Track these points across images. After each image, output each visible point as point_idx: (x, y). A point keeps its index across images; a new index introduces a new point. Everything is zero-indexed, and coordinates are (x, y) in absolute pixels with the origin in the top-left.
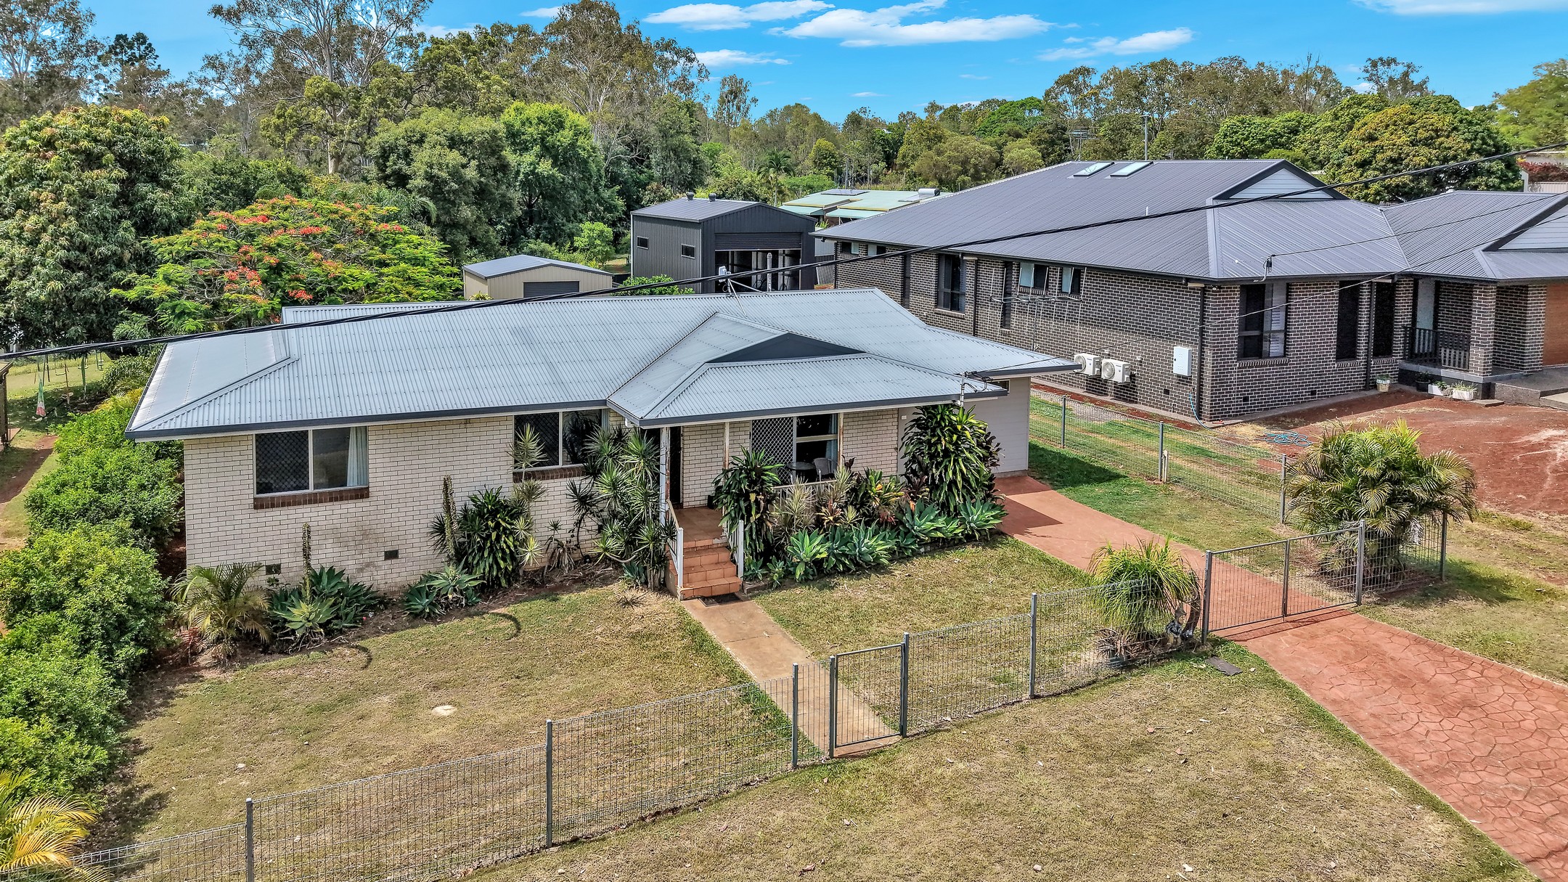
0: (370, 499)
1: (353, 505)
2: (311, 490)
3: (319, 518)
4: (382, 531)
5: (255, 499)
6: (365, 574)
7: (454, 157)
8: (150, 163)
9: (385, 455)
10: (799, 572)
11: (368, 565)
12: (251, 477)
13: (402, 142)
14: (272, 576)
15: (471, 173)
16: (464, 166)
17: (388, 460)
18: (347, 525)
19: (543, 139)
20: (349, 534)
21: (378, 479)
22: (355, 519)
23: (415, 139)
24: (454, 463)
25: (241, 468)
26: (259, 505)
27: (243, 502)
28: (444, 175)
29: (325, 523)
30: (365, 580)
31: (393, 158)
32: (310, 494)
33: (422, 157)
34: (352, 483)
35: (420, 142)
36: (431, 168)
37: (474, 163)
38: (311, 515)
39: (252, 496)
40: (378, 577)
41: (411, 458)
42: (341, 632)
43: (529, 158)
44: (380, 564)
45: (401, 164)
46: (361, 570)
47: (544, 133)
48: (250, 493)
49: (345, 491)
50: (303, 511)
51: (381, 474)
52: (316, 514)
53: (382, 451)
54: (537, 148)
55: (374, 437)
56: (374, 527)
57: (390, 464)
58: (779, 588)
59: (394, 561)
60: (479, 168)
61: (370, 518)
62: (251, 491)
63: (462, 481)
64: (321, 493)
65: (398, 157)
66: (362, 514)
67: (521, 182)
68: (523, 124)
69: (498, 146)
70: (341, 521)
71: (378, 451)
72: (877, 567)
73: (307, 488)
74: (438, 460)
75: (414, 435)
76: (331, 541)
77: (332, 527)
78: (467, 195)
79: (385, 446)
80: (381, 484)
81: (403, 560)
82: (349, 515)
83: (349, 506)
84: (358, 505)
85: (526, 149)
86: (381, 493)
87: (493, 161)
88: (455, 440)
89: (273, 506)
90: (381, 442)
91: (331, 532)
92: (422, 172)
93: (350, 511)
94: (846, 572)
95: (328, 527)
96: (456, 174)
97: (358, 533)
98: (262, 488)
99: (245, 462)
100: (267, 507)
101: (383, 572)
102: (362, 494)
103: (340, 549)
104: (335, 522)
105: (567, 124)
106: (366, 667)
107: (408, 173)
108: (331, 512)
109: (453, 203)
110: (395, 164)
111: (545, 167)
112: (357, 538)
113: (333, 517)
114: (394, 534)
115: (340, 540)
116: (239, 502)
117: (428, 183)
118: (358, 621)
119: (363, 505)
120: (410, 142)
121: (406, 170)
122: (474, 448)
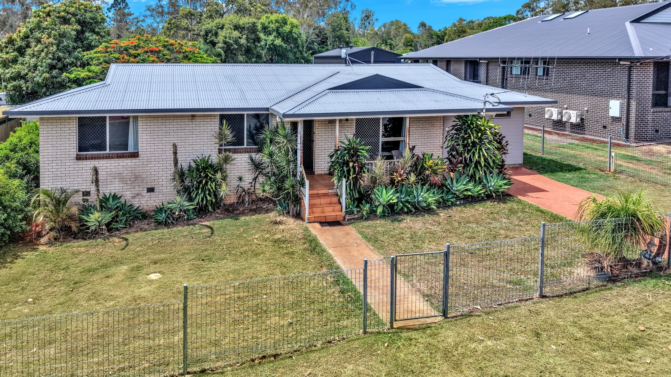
0: (139, 158)
1: (130, 161)
2: (108, 151)
3: (111, 167)
4: (146, 176)
5: (77, 155)
6: (136, 200)
7: (236, 34)
8: (91, 24)
9: (148, 135)
10: (380, 210)
11: (138, 195)
12: (75, 142)
13: (214, 28)
14: (85, 197)
15: (243, 41)
16: (240, 38)
17: (149, 137)
18: (127, 172)
19: (277, 30)
20: (127, 177)
21: (144, 148)
22: (131, 169)
23: (220, 27)
24: (185, 141)
25: (69, 137)
26: (79, 158)
27: (71, 156)
28: (231, 41)
29: (115, 170)
30: (136, 203)
31: (210, 35)
32: (107, 154)
33: (222, 34)
34: (131, 149)
35: (222, 28)
36: (226, 39)
37: (244, 36)
38: (107, 165)
39: (75, 153)
40: (143, 202)
41: (162, 137)
42: (117, 229)
43: (271, 37)
44: (144, 194)
45: (213, 38)
46: (134, 197)
47: (278, 27)
48: (74, 151)
49: (126, 153)
50: (103, 162)
51: (145, 145)
52: (109, 165)
53: (146, 132)
54: (275, 34)
55: (142, 124)
56: (141, 174)
57: (150, 140)
58: (367, 219)
59: (152, 193)
60: (247, 39)
61: (139, 169)
62: (75, 150)
63: (190, 151)
64: (113, 154)
65: (212, 35)
66: (135, 166)
67: (268, 48)
68: (269, 23)
69: (255, 29)
70: (123, 169)
71: (144, 132)
72: (428, 210)
73: (105, 150)
74: (176, 139)
75: (163, 124)
76: (118, 180)
77: (118, 172)
78: (241, 51)
79: (148, 129)
80: (145, 150)
81: (157, 193)
82: (127, 167)
83: (128, 161)
84: (133, 161)
85: (270, 34)
86: (145, 155)
87: (253, 36)
88: (186, 128)
89: (86, 159)
90: (146, 127)
91: (117, 175)
92: (221, 41)
93: (128, 164)
94: (409, 212)
95: (116, 172)
96: (236, 42)
97: (132, 177)
98: (81, 149)
99: (72, 134)
100: (83, 159)
101: (146, 199)
102: (135, 155)
103: (123, 185)
104: (120, 169)
105: (288, 23)
106: (123, 249)
107: (216, 42)
108: (118, 164)
109: (235, 54)
110: (211, 38)
111: (278, 42)
112: (132, 179)
113: (119, 167)
114: (152, 178)
115: (122, 180)
116: (68, 156)
117: (224, 45)
118: (129, 225)
119: (135, 161)
120: (218, 28)
121: (216, 40)
122: (197, 133)
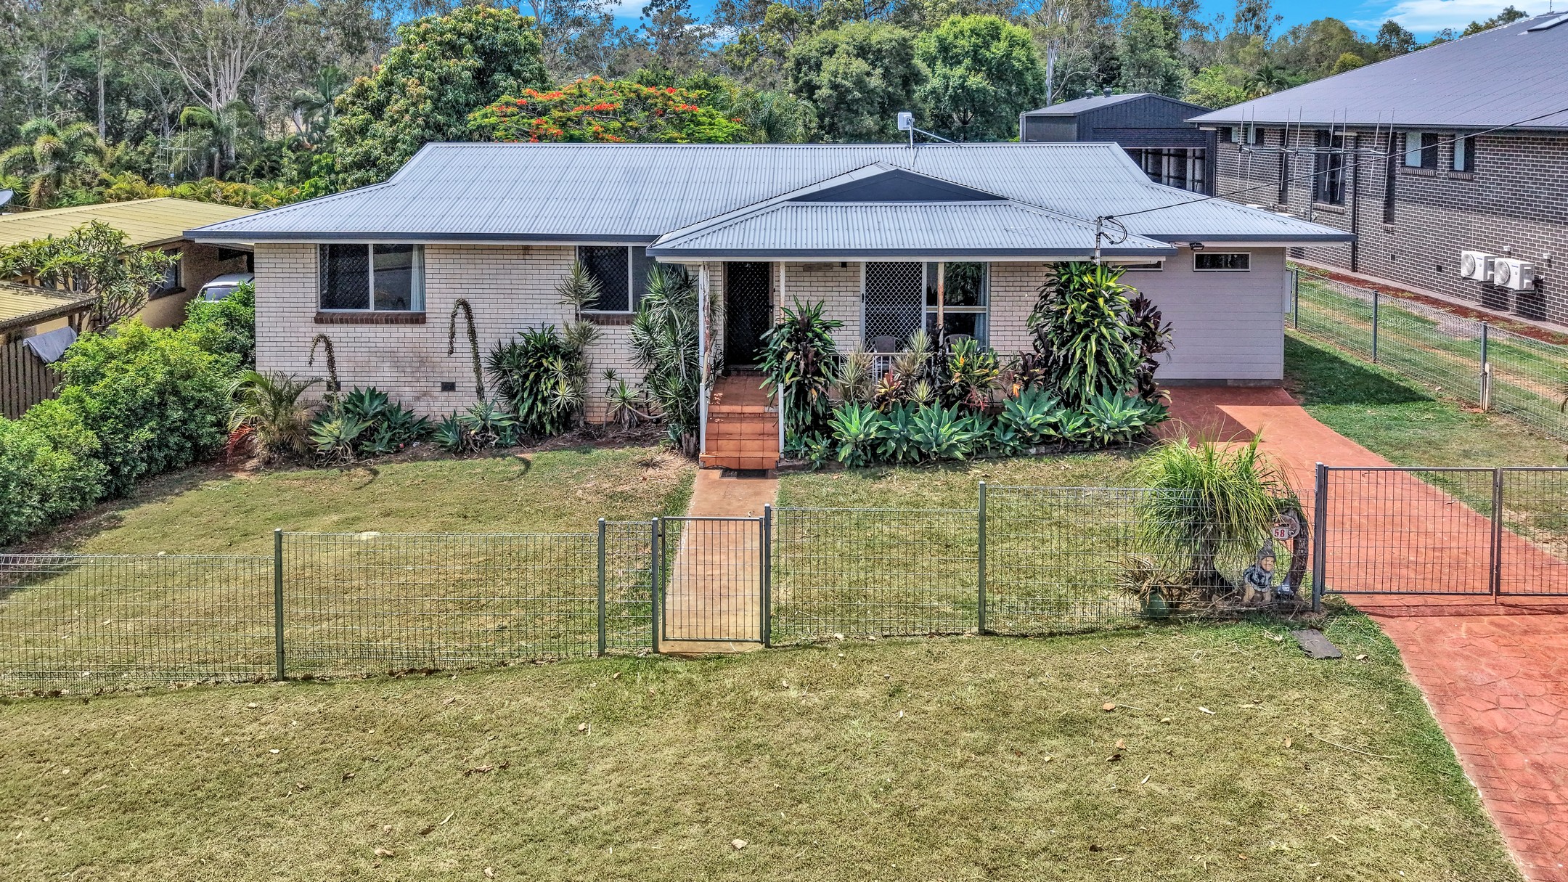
0: (426, 325)
1: (410, 330)
2: (371, 310)
3: (377, 340)
4: (439, 360)
5: (318, 313)
6: (422, 404)
7: (859, 65)
9: (442, 281)
10: (844, 453)
11: (425, 394)
12: (314, 290)
13: (814, 53)
14: (330, 393)
15: (875, 81)
16: (868, 74)
17: (444, 286)
18: (405, 350)
19: (976, 52)
20: (406, 360)
21: (435, 306)
22: (411, 345)
23: (827, 50)
24: (512, 296)
25: (305, 280)
26: (319, 319)
27: (307, 315)
28: (848, 84)
29: (383, 345)
30: (420, 411)
31: (805, 69)
32: (369, 314)
33: (829, 65)
34: (415, 308)
35: (831, 53)
36: (836, 77)
37: (879, 71)
38: (369, 335)
39: (314, 310)
40: (435, 409)
41: (468, 286)
42: (374, 455)
43: (960, 71)
44: (437, 394)
45: (812, 76)
46: (418, 399)
47: (976, 45)
48: (311, 304)
49: (408, 314)
50: (361, 330)
51: (438, 301)
52: (373, 335)
53: (439, 276)
54: (968, 61)
55: (431, 261)
56: (431, 355)
57: (447, 291)
59: (451, 394)
60: (886, 75)
61: (427, 345)
62: (314, 305)
63: (521, 316)
64: (379, 314)
65: (810, 68)
66: (419, 340)
67: (950, 96)
68: (956, 37)
69: (907, 54)
70: (398, 345)
71: (435, 276)
73: (368, 307)
74: (495, 291)
75: (470, 261)
76: (388, 364)
77: (390, 349)
78: (871, 104)
79: (441, 271)
80: (438, 311)
81: (460, 394)
82: (405, 340)
83: (406, 330)
84: (415, 330)
85: (959, 63)
86: (438, 320)
87: (901, 69)
88: (513, 272)
89: (332, 322)
90: (438, 266)
91: (388, 355)
92: (825, 82)
93: (407, 335)
95: (387, 350)
96: (860, 83)
97: (415, 359)
98: (325, 303)
99: (309, 275)
100: (327, 323)
101: (439, 404)
102: (419, 319)
103: (397, 374)
104: (392, 345)
105: (1003, 35)
106: (358, 489)
107: (818, 83)
108: (388, 335)
109: (856, 112)
110: (806, 75)
111: (975, 81)
112: (414, 365)
113: (391, 340)
114: (450, 365)
115: (397, 364)
116: (302, 315)
117: (831, 92)
118: (398, 447)
119: (419, 330)
120: (823, 53)
121: (816, 80)
122: (534, 282)
